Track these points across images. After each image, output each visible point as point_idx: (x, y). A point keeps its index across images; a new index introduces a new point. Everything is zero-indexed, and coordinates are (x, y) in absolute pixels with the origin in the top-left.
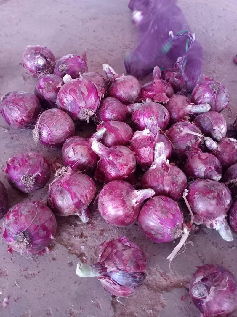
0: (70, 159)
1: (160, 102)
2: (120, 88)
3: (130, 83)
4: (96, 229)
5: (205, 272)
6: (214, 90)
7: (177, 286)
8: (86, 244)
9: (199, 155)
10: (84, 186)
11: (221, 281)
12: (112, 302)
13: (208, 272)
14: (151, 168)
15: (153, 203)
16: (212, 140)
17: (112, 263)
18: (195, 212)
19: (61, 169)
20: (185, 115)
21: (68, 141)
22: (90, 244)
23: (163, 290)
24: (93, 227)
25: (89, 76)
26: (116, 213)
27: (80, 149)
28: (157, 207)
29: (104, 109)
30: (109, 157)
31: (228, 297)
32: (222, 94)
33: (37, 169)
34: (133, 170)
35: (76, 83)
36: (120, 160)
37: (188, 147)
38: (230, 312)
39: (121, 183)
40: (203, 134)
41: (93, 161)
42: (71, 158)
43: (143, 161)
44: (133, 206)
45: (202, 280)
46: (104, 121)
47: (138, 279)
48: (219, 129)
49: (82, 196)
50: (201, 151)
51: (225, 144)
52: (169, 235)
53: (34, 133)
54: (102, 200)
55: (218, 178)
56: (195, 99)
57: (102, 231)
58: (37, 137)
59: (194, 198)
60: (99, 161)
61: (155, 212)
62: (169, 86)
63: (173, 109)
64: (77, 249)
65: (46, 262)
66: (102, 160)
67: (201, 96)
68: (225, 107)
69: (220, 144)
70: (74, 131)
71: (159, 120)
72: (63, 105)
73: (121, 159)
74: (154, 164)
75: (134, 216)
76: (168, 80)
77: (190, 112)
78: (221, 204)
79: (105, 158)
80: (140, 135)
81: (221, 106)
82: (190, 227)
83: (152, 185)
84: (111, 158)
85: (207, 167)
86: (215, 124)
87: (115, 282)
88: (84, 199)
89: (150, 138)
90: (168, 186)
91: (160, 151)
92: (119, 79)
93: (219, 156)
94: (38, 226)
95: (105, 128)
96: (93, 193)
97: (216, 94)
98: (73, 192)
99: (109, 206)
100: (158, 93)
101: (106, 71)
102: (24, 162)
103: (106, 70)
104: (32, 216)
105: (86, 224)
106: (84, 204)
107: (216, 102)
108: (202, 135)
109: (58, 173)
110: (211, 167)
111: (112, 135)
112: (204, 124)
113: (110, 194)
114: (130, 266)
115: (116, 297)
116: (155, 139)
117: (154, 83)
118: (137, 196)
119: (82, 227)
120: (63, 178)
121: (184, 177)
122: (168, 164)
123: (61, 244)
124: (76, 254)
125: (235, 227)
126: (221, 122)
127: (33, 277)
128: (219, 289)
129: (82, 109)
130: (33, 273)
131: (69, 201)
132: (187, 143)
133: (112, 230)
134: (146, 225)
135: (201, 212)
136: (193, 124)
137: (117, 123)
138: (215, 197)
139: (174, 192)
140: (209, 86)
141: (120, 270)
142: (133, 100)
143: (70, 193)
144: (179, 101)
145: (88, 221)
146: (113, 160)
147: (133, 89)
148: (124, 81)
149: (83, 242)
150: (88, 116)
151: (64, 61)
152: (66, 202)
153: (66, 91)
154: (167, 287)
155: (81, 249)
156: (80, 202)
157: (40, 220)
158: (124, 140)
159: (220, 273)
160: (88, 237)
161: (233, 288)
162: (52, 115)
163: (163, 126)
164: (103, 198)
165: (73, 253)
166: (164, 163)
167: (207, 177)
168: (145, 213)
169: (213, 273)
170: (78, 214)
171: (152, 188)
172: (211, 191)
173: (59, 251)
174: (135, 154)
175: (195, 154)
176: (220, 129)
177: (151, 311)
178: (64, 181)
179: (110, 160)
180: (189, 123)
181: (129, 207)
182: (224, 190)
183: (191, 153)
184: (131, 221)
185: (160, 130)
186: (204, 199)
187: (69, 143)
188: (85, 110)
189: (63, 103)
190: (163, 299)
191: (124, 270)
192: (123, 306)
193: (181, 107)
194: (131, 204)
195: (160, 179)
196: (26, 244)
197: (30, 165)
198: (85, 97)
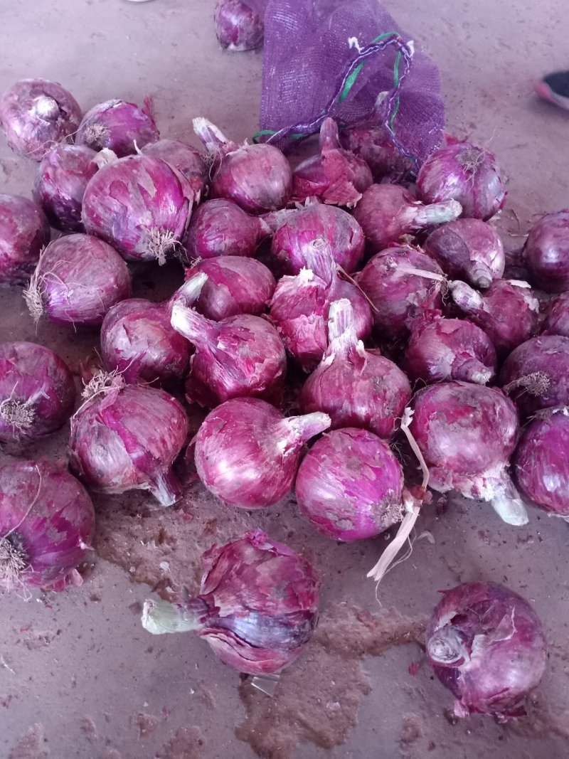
0: (121, 355)
1: (340, 204)
2: (238, 176)
3: (262, 162)
4: (197, 520)
5: (461, 603)
6: (469, 165)
7: (396, 640)
8: (173, 557)
9: (438, 324)
10: (157, 417)
11: (499, 621)
12: (241, 688)
13: (467, 600)
14: (323, 363)
15: (329, 447)
16: (468, 288)
17: (231, 594)
18: (431, 461)
19: (96, 380)
20: (403, 232)
21: (114, 310)
22: (183, 555)
23: (364, 652)
24: (189, 516)
25: (159, 149)
26: (238, 475)
27: (143, 328)
28: (338, 455)
29: (201, 228)
30: (217, 343)
31: (516, 657)
32: (488, 174)
33: (39, 383)
34: (277, 372)
35: (127, 167)
36: (245, 350)
37: (411, 308)
38: (522, 690)
39: (249, 403)
40: (446, 275)
41: (178, 358)
42: (122, 351)
43: (302, 347)
44: (279, 456)
45: (454, 621)
46: (203, 258)
47: (296, 629)
48: (484, 260)
49: (151, 441)
50: (441, 316)
51: (501, 295)
52: (370, 519)
53: (30, 296)
54: (204, 448)
55: (484, 375)
56: (424, 192)
57: (210, 523)
58: (37, 306)
59: (428, 428)
60: (193, 356)
61: (332, 467)
62: (360, 165)
63: (372, 219)
64: (152, 571)
65: (77, 605)
66: (200, 352)
67: (438, 183)
68: (498, 206)
69: (487, 296)
70: (130, 286)
71: (338, 247)
72: (98, 224)
73: (247, 346)
74: (330, 355)
75: (283, 480)
76: (357, 151)
77: (414, 222)
78: (493, 437)
79: (206, 347)
80: (291, 285)
81: (489, 202)
82: (421, 498)
83: (325, 405)
84: (221, 346)
85: (458, 353)
86: (475, 249)
87: (240, 642)
88: (157, 448)
89: (317, 292)
90: (363, 404)
91: (340, 320)
92: (236, 152)
93: (489, 325)
94: (45, 520)
95: (203, 274)
96: (180, 434)
97: (473, 175)
98: (130, 432)
99: (220, 461)
100: (333, 183)
101: (201, 136)
102: (5, 369)
103: (202, 134)
104: (28, 496)
105: (170, 510)
106: (158, 461)
107: (475, 194)
108: (443, 276)
109: (89, 390)
110: (468, 351)
111: (223, 291)
112: (448, 250)
113: (221, 431)
114: (275, 599)
115: (250, 678)
116: (327, 293)
117: (324, 157)
118: (289, 432)
119: (161, 518)
120: (102, 401)
121: (402, 378)
122: (361, 351)
123: (112, 561)
124: (149, 582)
125: (530, 491)
126: (490, 243)
127: (46, 645)
128: (493, 638)
129: (146, 230)
130: (44, 635)
131: (119, 455)
132: (407, 299)
133: (236, 519)
134: (313, 500)
135: (445, 461)
136: (420, 252)
137: (234, 261)
138: (478, 423)
139: (380, 417)
140: (456, 157)
141: (251, 610)
142: (273, 203)
143: (122, 435)
144: (385, 198)
145: (175, 501)
146: (226, 350)
147: (271, 175)
148: (248, 156)
149: (166, 553)
150: (161, 247)
151: (96, 117)
152: (112, 457)
153: (101, 189)
154: (373, 645)
155: (161, 569)
156: (149, 455)
157: (49, 505)
158: (253, 300)
159: (496, 601)
160: (176, 539)
161: (527, 635)
162: (69, 249)
163: (348, 261)
164: (206, 442)
165: (142, 579)
166: (351, 349)
167: (458, 377)
168: (309, 471)
169: (480, 602)
170: (149, 487)
171: (325, 410)
172: (469, 409)
173: (106, 578)
174: (281, 334)
175: (427, 325)
176: (488, 259)
177: (338, 704)
178: (104, 406)
179: (219, 350)
180: (411, 249)
181: (271, 460)
182: (499, 404)
183: (420, 321)
184: (277, 493)
185: (340, 271)
186: (451, 429)
187: (115, 315)
188: (152, 233)
189: (97, 220)
190: (366, 675)
191: (262, 610)
192: (269, 697)
193: (390, 214)
194: (274, 452)
195: (343, 387)
196: (16, 565)
197: (19, 375)
198: (150, 199)
